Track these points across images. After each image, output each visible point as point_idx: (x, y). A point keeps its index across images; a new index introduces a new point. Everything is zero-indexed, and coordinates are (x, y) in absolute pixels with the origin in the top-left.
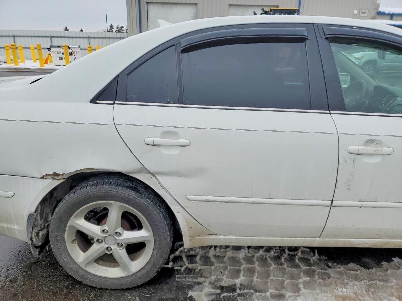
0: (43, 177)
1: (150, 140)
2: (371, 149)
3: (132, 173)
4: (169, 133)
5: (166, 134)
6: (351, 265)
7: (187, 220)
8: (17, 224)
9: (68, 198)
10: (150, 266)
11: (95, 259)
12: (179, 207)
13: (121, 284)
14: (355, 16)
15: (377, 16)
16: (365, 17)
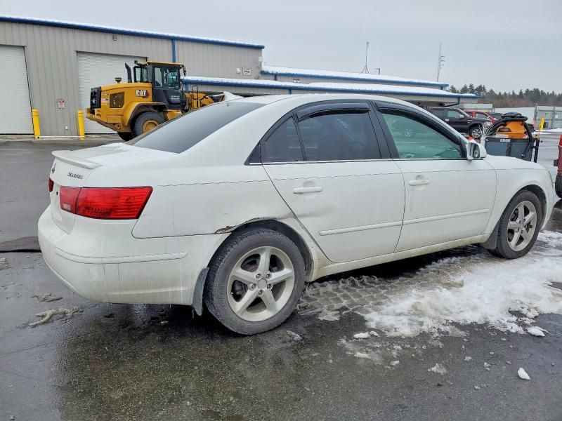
0: (215, 233)
1: (297, 190)
2: (419, 181)
3: (282, 218)
4: (308, 183)
5: (307, 183)
6: (401, 278)
7: (318, 253)
8: (183, 286)
9: (232, 250)
10: (292, 300)
11: (248, 305)
12: (313, 243)
13: (271, 324)
14: (238, 75)
15: (260, 75)
16: (249, 77)
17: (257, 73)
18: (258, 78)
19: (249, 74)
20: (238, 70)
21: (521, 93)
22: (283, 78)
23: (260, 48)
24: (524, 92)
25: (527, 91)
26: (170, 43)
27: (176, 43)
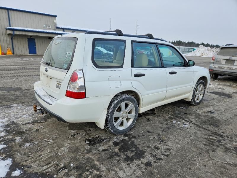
14: (44, 28)
15: (56, 29)
16: (50, 29)
17: (54, 27)
18: (55, 30)
19: (51, 28)
20: (44, 26)
21: (175, 42)
22: (67, 30)
23: (55, 16)
24: (176, 41)
25: (177, 41)
26: (6, 11)
27: (10, 11)
